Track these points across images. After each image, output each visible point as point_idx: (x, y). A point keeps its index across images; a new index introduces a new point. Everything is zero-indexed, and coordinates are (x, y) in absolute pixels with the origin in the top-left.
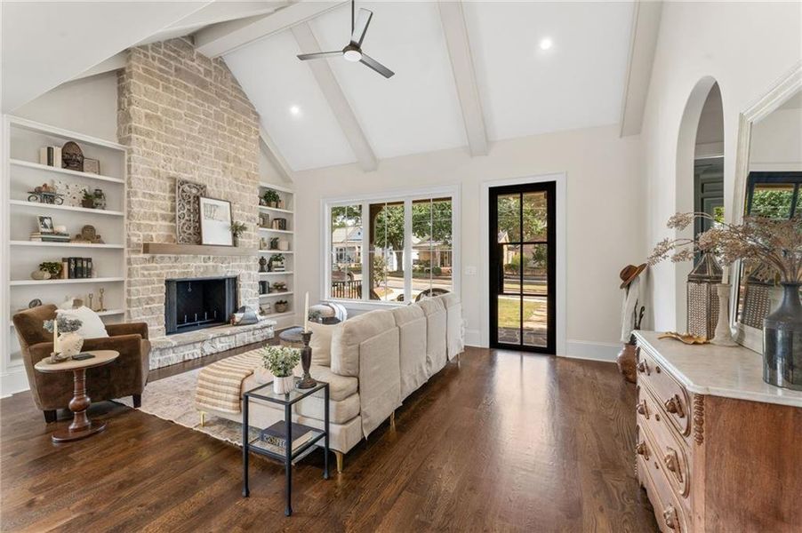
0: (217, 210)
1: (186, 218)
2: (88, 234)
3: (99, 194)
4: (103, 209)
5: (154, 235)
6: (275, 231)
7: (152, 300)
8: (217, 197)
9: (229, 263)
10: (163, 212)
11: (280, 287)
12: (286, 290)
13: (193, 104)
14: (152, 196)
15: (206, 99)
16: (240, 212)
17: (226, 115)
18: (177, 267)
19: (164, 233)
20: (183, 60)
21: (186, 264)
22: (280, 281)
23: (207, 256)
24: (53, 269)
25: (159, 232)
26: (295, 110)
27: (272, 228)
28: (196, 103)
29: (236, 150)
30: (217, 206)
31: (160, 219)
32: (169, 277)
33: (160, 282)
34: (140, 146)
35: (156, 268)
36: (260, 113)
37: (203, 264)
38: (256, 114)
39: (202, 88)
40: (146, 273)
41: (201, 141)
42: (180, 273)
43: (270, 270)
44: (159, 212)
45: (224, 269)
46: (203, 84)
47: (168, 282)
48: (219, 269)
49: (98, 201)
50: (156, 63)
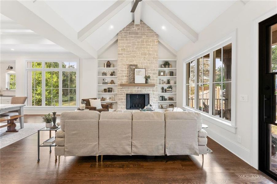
0: (141, 72)
1: (131, 75)
2: (112, 82)
3: (114, 72)
4: (115, 76)
5: (123, 81)
6: (168, 77)
7: (122, 99)
8: (142, 68)
9: (146, 89)
10: (126, 75)
11: (171, 99)
12: (173, 100)
13: (134, 41)
14: (123, 71)
15: (138, 38)
16: (150, 71)
17: (145, 40)
18: (129, 90)
19: (126, 81)
20: (131, 29)
21: (131, 89)
22: (171, 96)
23: (138, 87)
24: (105, 90)
25: (124, 80)
26: (163, 28)
27: (167, 76)
28: (135, 40)
29: (148, 51)
30: (141, 71)
31: (125, 77)
32: (127, 93)
33: (124, 94)
34: (120, 58)
35: (124, 91)
36: (158, 34)
37: (137, 89)
38: (157, 35)
39: (137, 35)
40: (121, 92)
41: (136, 51)
42: (130, 92)
43: (165, 92)
44: (124, 75)
45: (144, 91)
46: (137, 33)
47: (127, 94)
49: (114, 74)
50: (124, 34)
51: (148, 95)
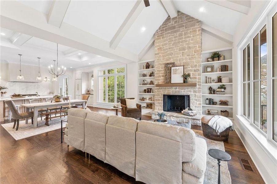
0: (178, 70)
1: (168, 75)
2: (151, 83)
4: (153, 76)
5: (160, 82)
6: (219, 73)
7: (159, 100)
8: (180, 65)
9: (185, 90)
10: (162, 75)
11: (224, 103)
14: (159, 71)
15: (175, 32)
16: (191, 68)
17: (183, 32)
18: (166, 91)
19: (162, 81)
20: (167, 25)
21: (168, 90)
23: (176, 87)
24: (145, 91)
27: (217, 72)
28: (172, 36)
31: (161, 77)
33: (161, 95)
34: (156, 58)
35: (161, 91)
37: (174, 90)
38: (199, 22)
40: (158, 92)
41: (173, 47)
42: (167, 93)
43: (214, 93)
46: (174, 28)
47: (164, 95)
48: (180, 92)
49: (152, 74)
50: (160, 32)
51: (189, 96)
